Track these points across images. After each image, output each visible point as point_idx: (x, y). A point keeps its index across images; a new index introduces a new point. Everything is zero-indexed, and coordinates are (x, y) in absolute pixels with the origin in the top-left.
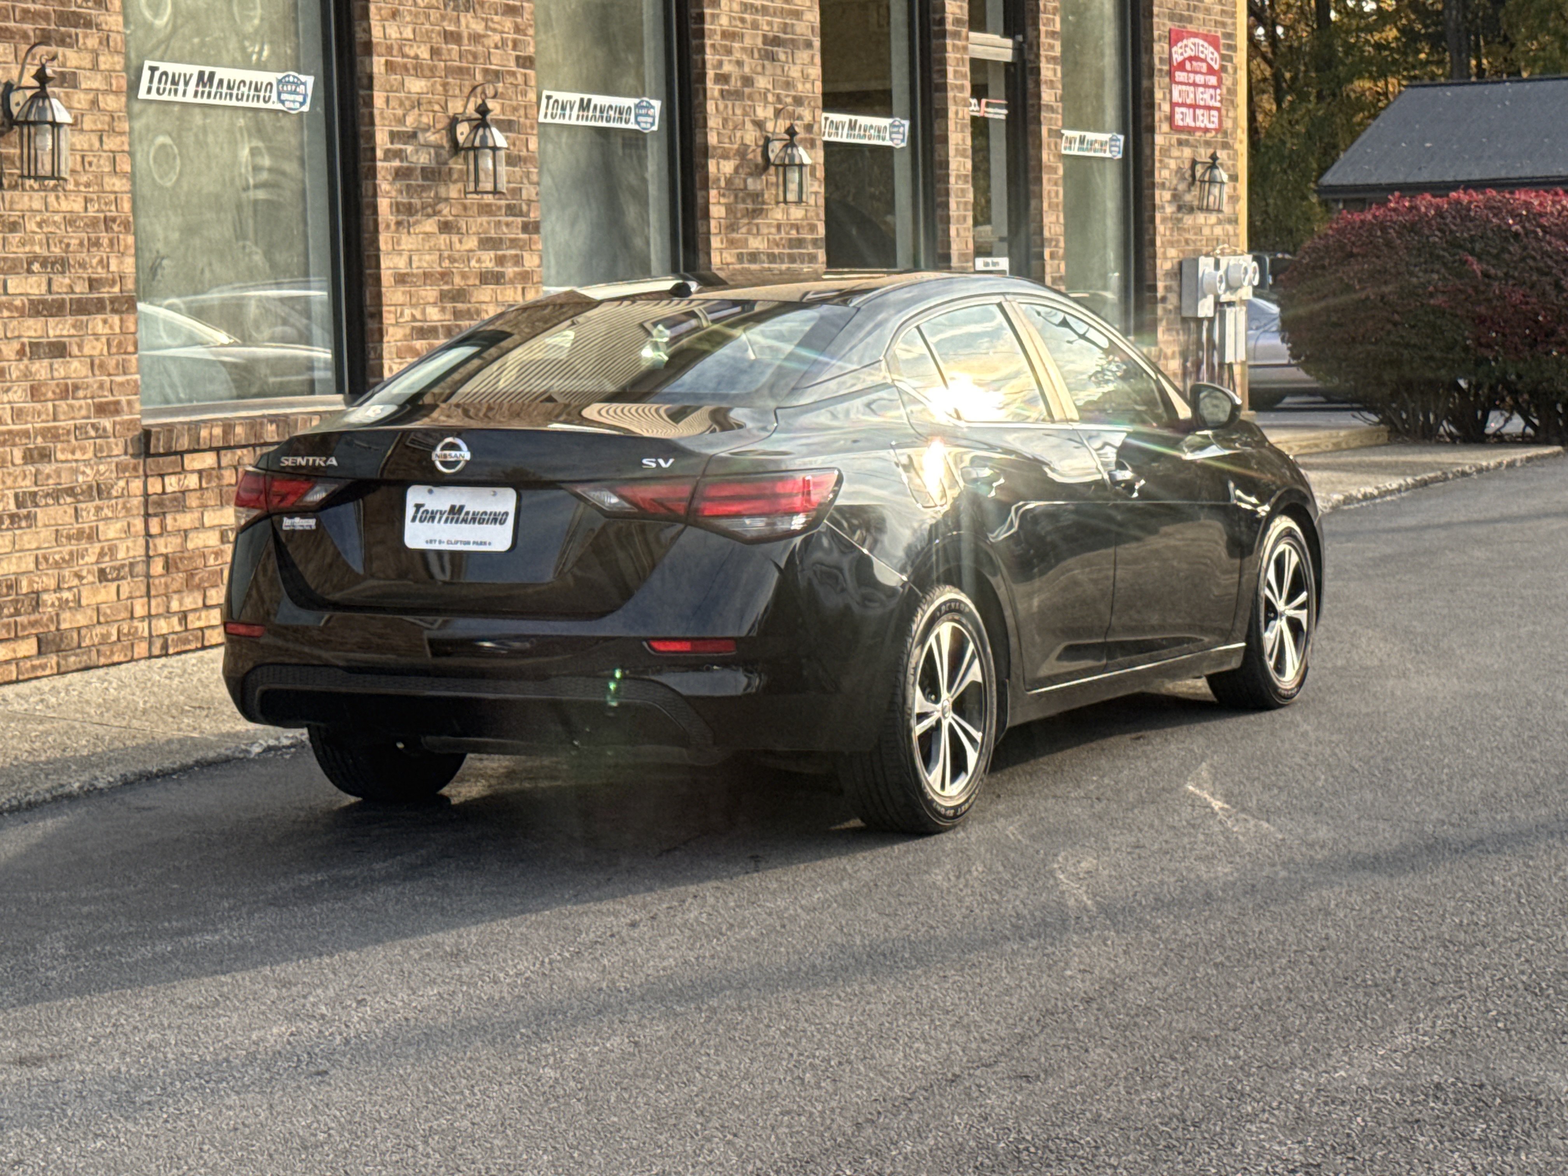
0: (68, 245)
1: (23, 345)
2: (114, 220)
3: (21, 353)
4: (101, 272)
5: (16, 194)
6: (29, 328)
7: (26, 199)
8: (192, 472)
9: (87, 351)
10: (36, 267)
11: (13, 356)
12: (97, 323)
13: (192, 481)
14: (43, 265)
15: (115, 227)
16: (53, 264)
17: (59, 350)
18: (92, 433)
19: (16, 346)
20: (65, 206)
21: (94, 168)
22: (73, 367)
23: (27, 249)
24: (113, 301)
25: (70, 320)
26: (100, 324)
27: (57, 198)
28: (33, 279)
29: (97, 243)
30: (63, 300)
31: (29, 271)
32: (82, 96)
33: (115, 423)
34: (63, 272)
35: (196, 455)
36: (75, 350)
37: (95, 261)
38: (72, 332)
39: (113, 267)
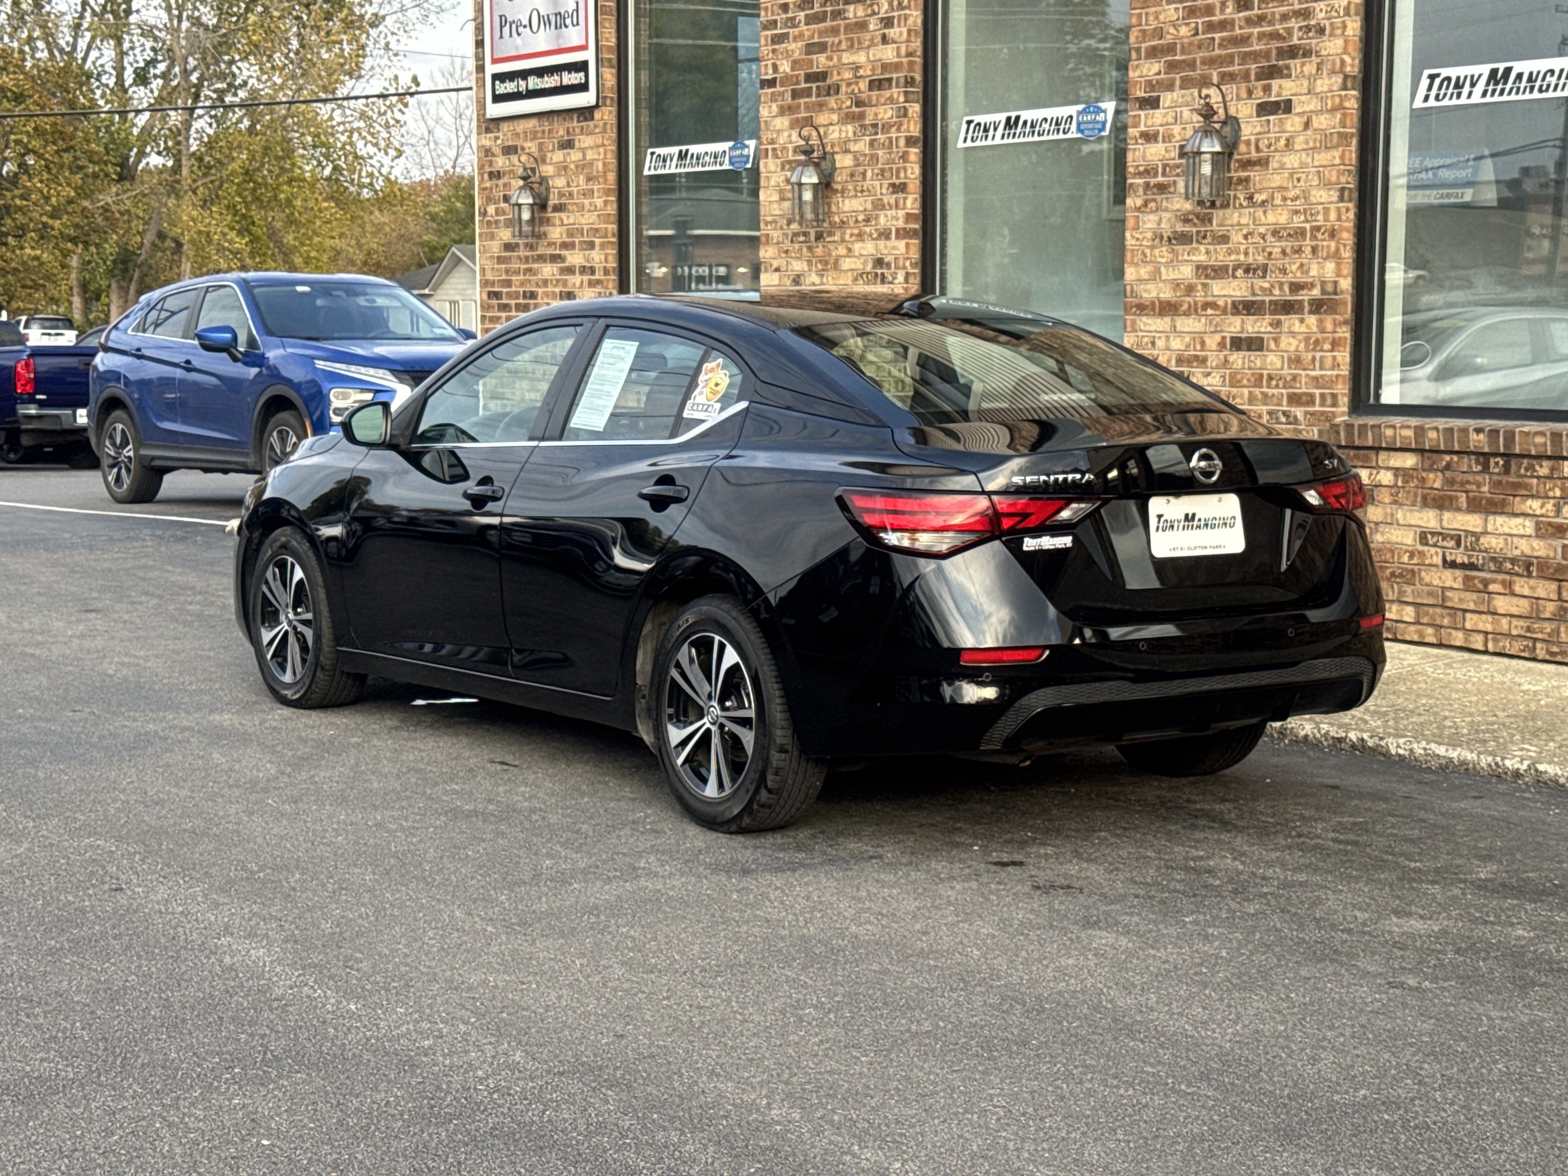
0: (1270, 254)
1: (1224, 338)
2: (1318, 229)
3: (1222, 345)
4: (1300, 278)
5: (1228, 211)
6: (1230, 324)
7: (1236, 215)
8: (1388, 468)
9: (1283, 345)
10: (1239, 273)
11: (1214, 347)
12: (1291, 322)
13: (1386, 478)
14: (1247, 271)
15: (1319, 236)
16: (1255, 270)
17: (1254, 344)
18: (1283, 419)
19: (1218, 338)
20: (1271, 218)
21: (1302, 183)
22: (1268, 360)
23: (1233, 257)
24: (1312, 302)
25: (1268, 318)
26: (1297, 323)
27: (1265, 212)
28: (1235, 283)
29: (1299, 251)
30: (1263, 302)
31: (1234, 277)
32: (1297, 119)
33: (1306, 413)
34: (1264, 277)
35: (1392, 453)
36: (1272, 345)
37: (1294, 267)
38: (1269, 329)
39: (1314, 272)
